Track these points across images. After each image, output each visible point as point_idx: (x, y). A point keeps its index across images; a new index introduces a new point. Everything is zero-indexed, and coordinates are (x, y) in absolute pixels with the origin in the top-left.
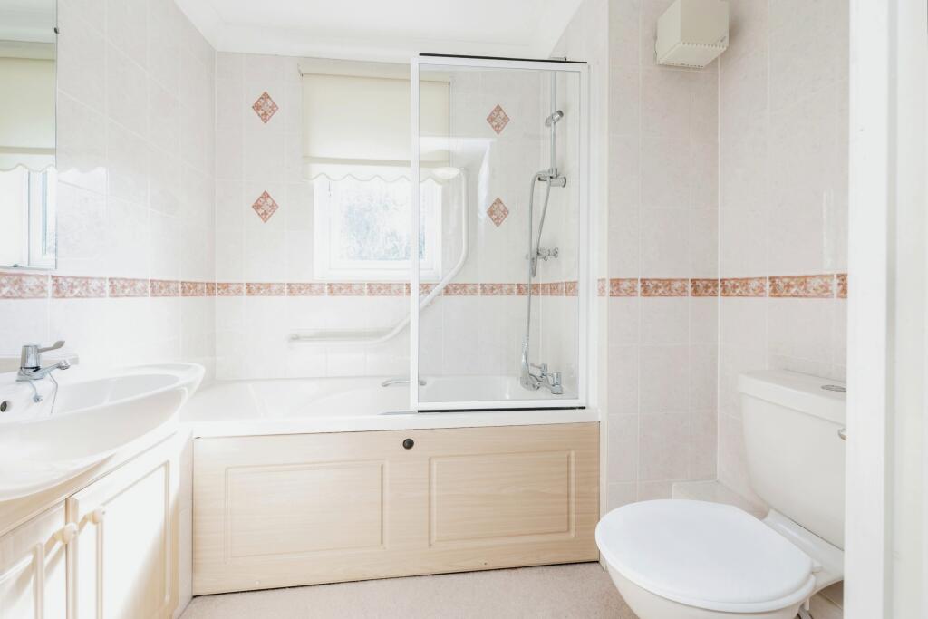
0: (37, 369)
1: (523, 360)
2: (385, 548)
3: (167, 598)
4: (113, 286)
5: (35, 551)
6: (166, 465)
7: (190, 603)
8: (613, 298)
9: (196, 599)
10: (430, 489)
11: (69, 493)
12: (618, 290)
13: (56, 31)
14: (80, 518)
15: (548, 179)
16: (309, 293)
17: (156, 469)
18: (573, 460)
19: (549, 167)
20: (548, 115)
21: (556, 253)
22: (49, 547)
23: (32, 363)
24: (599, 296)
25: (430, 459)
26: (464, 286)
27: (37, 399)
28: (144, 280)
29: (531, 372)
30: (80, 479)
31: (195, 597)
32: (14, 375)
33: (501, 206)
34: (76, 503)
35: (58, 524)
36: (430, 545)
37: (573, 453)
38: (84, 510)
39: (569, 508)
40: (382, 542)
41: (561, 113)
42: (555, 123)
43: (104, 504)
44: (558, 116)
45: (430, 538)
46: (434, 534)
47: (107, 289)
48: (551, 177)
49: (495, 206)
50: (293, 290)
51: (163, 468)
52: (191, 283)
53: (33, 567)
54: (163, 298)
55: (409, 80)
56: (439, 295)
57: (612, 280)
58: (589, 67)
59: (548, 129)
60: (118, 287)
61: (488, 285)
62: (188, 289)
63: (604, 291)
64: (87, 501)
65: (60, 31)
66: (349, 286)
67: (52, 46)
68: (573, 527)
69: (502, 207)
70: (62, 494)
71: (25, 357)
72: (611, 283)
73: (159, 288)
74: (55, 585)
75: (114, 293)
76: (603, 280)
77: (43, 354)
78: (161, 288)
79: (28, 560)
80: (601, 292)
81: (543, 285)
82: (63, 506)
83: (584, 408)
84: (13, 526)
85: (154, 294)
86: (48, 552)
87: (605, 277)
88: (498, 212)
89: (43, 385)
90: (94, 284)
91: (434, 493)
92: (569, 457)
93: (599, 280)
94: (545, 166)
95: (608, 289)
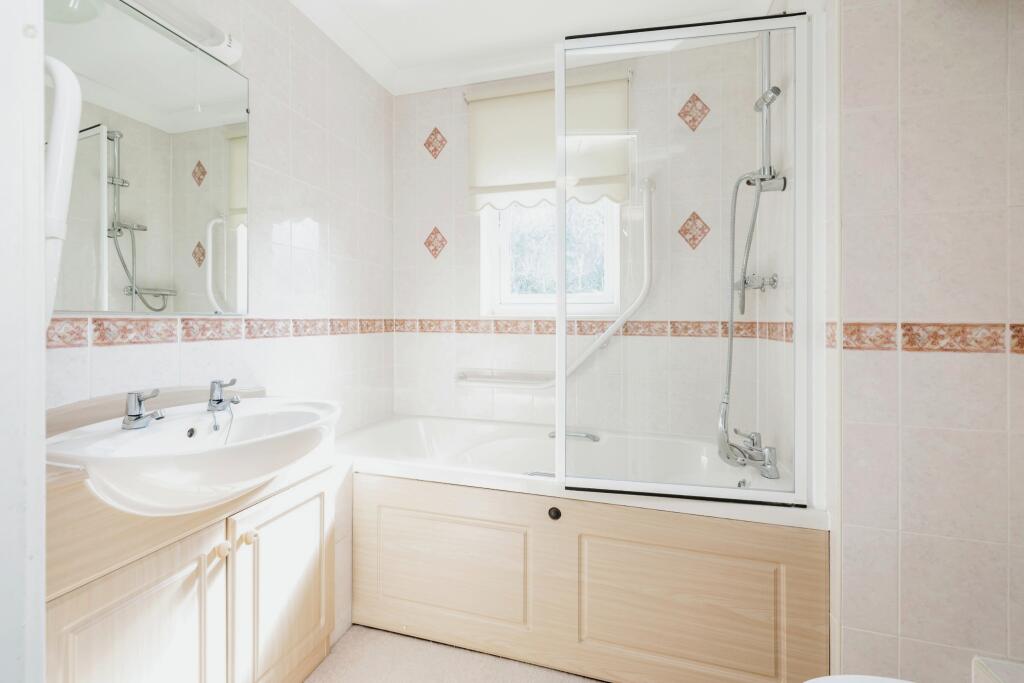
0: (220, 401)
1: (721, 425)
2: (528, 629)
3: (323, 621)
4: (296, 326)
5: (199, 559)
6: (321, 496)
7: (349, 629)
8: (848, 351)
9: (354, 627)
10: (580, 572)
11: (231, 513)
12: (858, 339)
13: (247, 111)
14: (238, 537)
15: (758, 183)
16: (475, 330)
17: (311, 499)
18: (783, 579)
19: (759, 166)
20: (758, 96)
21: (774, 282)
22: (210, 558)
23: (217, 396)
24: (828, 346)
25: (580, 537)
26: (648, 325)
27: (216, 428)
28: (324, 320)
29: (732, 441)
30: (239, 502)
31: (354, 624)
32: (205, 406)
33: (698, 222)
34: (234, 522)
35: (218, 539)
36: (580, 640)
37: (783, 569)
38: (241, 530)
39: (776, 644)
40: (525, 621)
41: (777, 91)
42: (768, 105)
43: (258, 528)
44: (771, 95)
45: (580, 631)
46: (585, 628)
47: (291, 329)
48: (762, 180)
49: (690, 223)
50: (461, 326)
51: (318, 500)
52: (369, 320)
53: (198, 572)
54: (343, 335)
55: (553, 90)
56: (615, 335)
57: (847, 326)
58: (809, 19)
59: (758, 115)
60: (301, 328)
61: (680, 323)
62: (367, 326)
63: (834, 341)
64: (244, 523)
65: (251, 110)
66: (516, 323)
67: (244, 125)
68: (784, 672)
69: (699, 224)
70: (224, 513)
71: (212, 390)
72: (846, 329)
73: (338, 326)
74: (216, 591)
75: (297, 332)
76: (834, 324)
77: (225, 389)
78: (340, 326)
79: (193, 567)
80: (831, 340)
81: (761, 323)
82: (224, 523)
83: (804, 506)
84: (181, 537)
85: (333, 332)
86: (209, 563)
87: (836, 319)
88: (692, 230)
89: (222, 417)
90: (280, 325)
91: (585, 578)
92: (776, 572)
93: (827, 324)
94: (756, 166)
95: (840, 337)
